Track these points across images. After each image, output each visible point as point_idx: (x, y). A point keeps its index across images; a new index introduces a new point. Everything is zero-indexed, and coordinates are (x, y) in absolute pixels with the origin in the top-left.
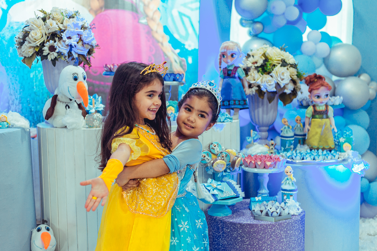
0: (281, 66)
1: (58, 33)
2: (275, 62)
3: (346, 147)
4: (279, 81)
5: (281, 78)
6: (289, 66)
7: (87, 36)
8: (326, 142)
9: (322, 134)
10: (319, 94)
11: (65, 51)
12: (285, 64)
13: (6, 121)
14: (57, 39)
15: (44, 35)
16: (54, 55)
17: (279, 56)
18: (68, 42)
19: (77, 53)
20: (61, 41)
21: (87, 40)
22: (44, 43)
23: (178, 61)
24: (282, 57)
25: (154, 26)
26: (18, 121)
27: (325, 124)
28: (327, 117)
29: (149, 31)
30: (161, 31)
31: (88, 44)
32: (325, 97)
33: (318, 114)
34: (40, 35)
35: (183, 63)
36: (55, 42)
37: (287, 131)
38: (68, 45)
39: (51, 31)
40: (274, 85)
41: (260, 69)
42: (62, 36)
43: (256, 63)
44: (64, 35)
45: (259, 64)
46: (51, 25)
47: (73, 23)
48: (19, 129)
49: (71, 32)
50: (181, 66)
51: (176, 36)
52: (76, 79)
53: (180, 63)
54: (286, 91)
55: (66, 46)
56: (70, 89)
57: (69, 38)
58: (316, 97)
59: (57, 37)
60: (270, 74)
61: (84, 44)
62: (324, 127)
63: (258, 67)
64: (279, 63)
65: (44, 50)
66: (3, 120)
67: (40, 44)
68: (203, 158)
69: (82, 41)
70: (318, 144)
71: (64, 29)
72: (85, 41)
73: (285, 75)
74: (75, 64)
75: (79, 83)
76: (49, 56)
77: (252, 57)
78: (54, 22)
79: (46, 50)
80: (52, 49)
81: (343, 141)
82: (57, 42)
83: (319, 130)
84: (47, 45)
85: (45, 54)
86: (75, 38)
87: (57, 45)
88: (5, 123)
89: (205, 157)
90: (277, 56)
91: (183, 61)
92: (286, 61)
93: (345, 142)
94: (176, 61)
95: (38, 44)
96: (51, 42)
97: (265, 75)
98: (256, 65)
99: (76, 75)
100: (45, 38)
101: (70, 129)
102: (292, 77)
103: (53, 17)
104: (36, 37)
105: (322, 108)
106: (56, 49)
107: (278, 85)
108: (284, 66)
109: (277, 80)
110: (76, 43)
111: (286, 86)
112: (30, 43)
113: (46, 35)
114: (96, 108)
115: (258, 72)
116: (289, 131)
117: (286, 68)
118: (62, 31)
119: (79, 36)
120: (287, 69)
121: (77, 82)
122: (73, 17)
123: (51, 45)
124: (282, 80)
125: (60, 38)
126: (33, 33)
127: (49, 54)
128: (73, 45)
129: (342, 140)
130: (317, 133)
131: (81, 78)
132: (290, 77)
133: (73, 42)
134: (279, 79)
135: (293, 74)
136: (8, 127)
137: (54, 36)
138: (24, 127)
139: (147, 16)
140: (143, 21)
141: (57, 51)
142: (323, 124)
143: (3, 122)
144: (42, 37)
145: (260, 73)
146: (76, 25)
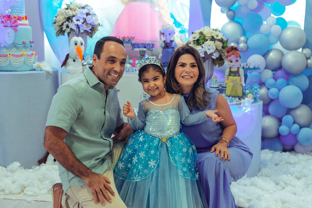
0: (210, 40)
1: (71, 18)
2: (207, 38)
3: (249, 96)
4: (207, 50)
5: (208, 48)
6: (217, 40)
7: (89, 19)
8: (236, 92)
9: (233, 87)
10: (231, 59)
11: (74, 28)
12: (213, 39)
13: (40, 67)
14: (70, 21)
15: (64, 19)
16: (68, 30)
17: (210, 34)
18: (76, 22)
19: (83, 29)
20: (72, 22)
21: (89, 22)
22: (63, 23)
23: (179, 36)
24: (213, 35)
25: (163, 13)
26: (45, 67)
27: (236, 80)
28: (239, 75)
29: (160, 16)
30: (168, 16)
31: (90, 24)
32: (236, 62)
33: (232, 73)
34: (62, 19)
35: (182, 38)
36: (69, 22)
37: (214, 84)
38: (75, 25)
39: (68, 16)
40: (203, 53)
41: (196, 42)
42: (73, 19)
43: (195, 38)
44: (74, 19)
45: (196, 39)
46: (68, 13)
47: (80, 12)
48: (45, 72)
49: (79, 17)
50: (181, 40)
51: (178, 20)
52: (76, 44)
53: (180, 37)
54: (213, 57)
55: (74, 25)
56: (73, 50)
57: (78, 20)
58: (230, 62)
59: (70, 20)
60: (202, 45)
61: (87, 24)
62: (235, 82)
63: (194, 41)
64: (209, 38)
65: (63, 28)
66: (39, 67)
67: (61, 24)
68: (145, 95)
69: (86, 22)
70: (230, 93)
71: (75, 15)
72: (88, 22)
73: (211, 46)
74: (78, 36)
75: (78, 46)
76: (66, 31)
77: (193, 34)
78: (70, 11)
79: (64, 27)
80: (67, 27)
81: (248, 93)
82: (70, 23)
83: (231, 84)
84: (65, 24)
85: (64, 29)
86: (82, 21)
87: (70, 24)
88: (39, 68)
89: (146, 95)
90: (209, 34)
91: (183, 36)
92: (214, 37)
93: (249, 93)
94: (177, 36)
95: (60, 24)
96: (67, 22)
97: (198, 46)
98: (194, 39)
99: (76, 42)
100: (65, 20)
101: (72, 73)
102: (217, 48)
103: (71, 8)
104: (59, 19)
105: (234, 69)
106: (69, 27)
107: (206, 53)
108: (213, 41)
109: (206, 49)
110: (81, 24)
111: (213, 53)
112: (57, 23)
113: (65, 18)
114: (88, 62)
115: (194, 44)
116: (215, 84)
117: (213, 42)
118: (74, 16)
119: (84, 20)
120: (215, 42)
121: (76, 46)
122: (84, 8)
123: (67, 24)
124: (209, 49)
125: (72, 21)
126: (58, 17)
127: (66, 30)
128: (79, 25)
129: (247, 91)
130: (230, 86)
131: (79, 44)
132: (215, 48)
133: (80, 23)
134: (207, 49)
135: (219, 46)
136: (41, 70)
137: (69, 19)
138: (47, 71)
139: (159, 6)
140: (157, 9)
141: (70, 28)
142: (234, 80)
143: (38, 67)
144: (63, 20)
145: (195, 45)
146: (82, 13)
